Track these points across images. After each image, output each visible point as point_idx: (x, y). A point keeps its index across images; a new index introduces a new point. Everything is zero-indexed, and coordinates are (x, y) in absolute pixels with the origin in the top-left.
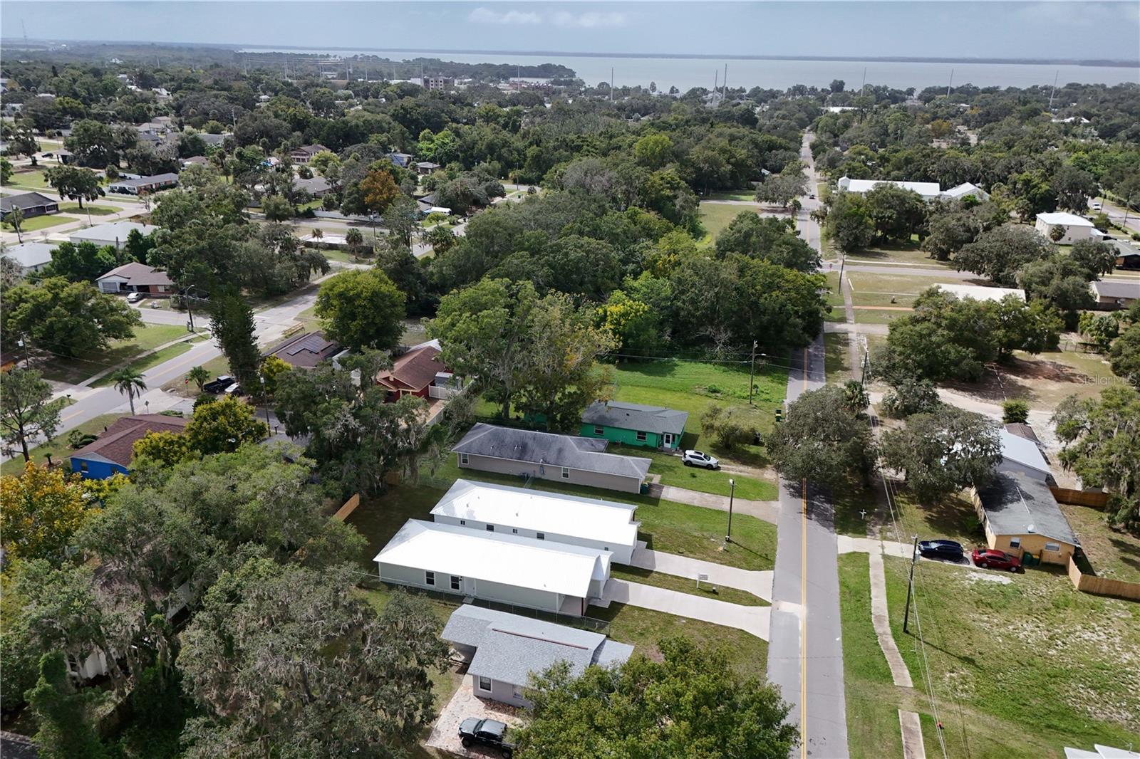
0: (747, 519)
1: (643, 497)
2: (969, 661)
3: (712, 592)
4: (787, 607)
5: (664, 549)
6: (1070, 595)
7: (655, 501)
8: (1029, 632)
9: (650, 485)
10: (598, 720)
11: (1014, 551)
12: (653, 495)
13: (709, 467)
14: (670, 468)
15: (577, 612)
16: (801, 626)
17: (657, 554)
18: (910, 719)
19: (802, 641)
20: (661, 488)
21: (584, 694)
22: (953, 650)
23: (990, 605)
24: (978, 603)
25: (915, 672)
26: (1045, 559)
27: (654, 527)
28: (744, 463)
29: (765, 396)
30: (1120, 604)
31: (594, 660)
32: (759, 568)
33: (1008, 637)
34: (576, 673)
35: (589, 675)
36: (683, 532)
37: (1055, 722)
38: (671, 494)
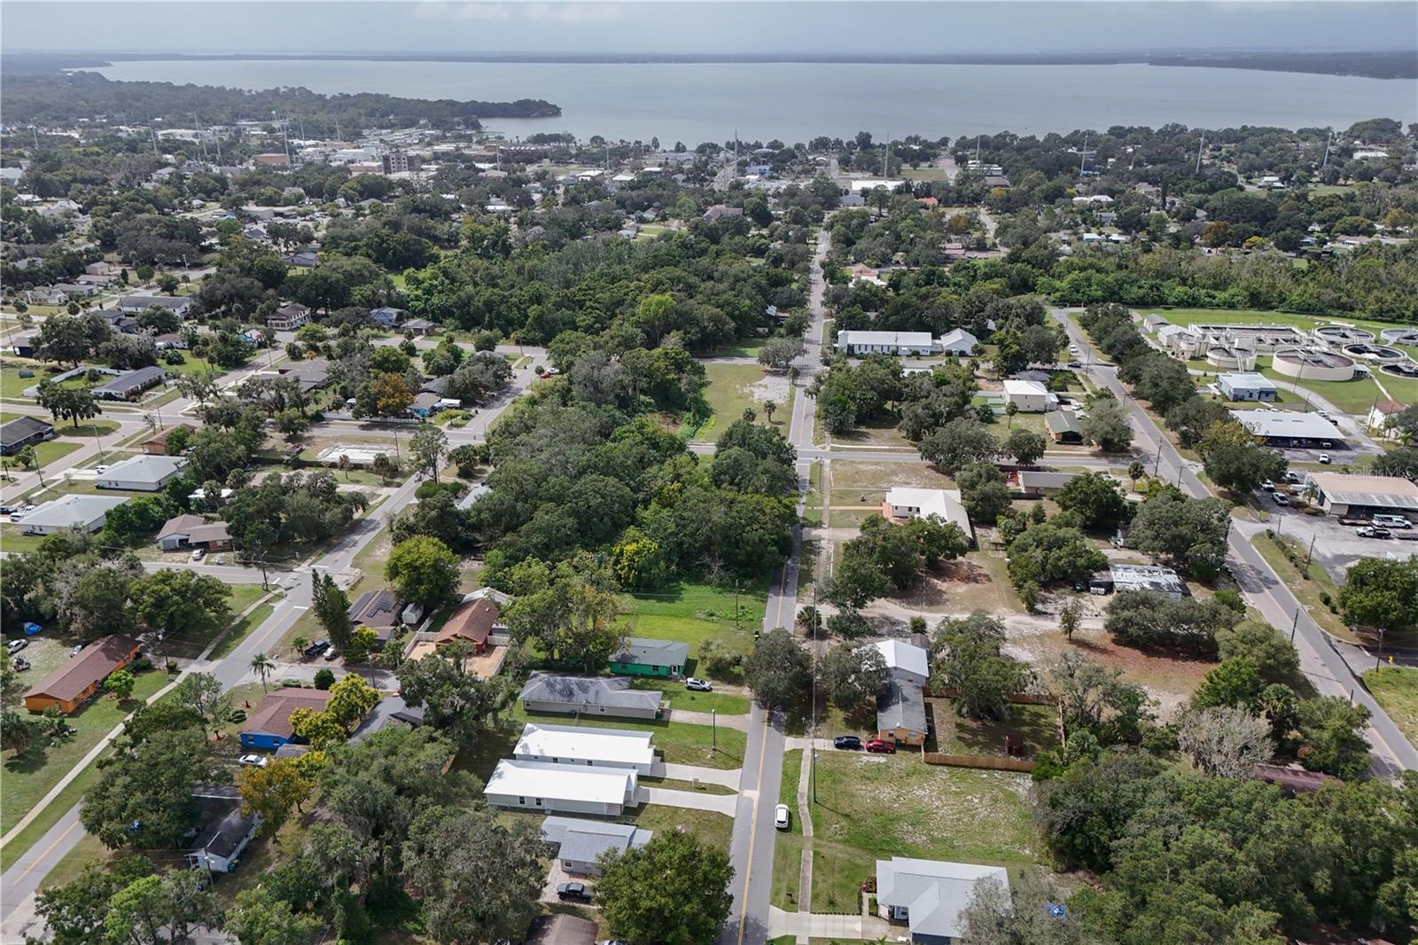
0: (727, 731)
1: (658, 720)
2: (847, 816)
3: (701, 788)
4: (748, 793)
5: (673, 761)
6: (918, 766)
7: (666, 724)
8: (886, 793)
9: (663, 711)
10: (634, 874)
11: (892, 740)
12: (664, 719)
13: (704, 690)
14: (676, 694)
15: (618, 813)
16: (755, 805)
17: (667, 765)
18: (808, 854)
19: (754, 815)
20: (670, 712)
21: (626, 863)
22: (840, 811)
23: (868, 778)
24: (863, 777)
25: (816, 827)
26: (909, 742)
27: (665, 745)
28: (730, 683)
29: (750, 617)
30: (945, 769)
31: (630, 843)
32: (733, 768)
33: (874, 798)
34: (621, 853)
35: (627, 852)
36: (685, 746)
37: (885, 847)
38: (678, 716)
